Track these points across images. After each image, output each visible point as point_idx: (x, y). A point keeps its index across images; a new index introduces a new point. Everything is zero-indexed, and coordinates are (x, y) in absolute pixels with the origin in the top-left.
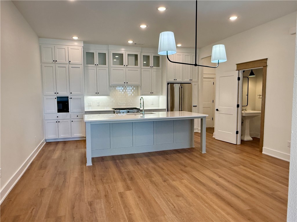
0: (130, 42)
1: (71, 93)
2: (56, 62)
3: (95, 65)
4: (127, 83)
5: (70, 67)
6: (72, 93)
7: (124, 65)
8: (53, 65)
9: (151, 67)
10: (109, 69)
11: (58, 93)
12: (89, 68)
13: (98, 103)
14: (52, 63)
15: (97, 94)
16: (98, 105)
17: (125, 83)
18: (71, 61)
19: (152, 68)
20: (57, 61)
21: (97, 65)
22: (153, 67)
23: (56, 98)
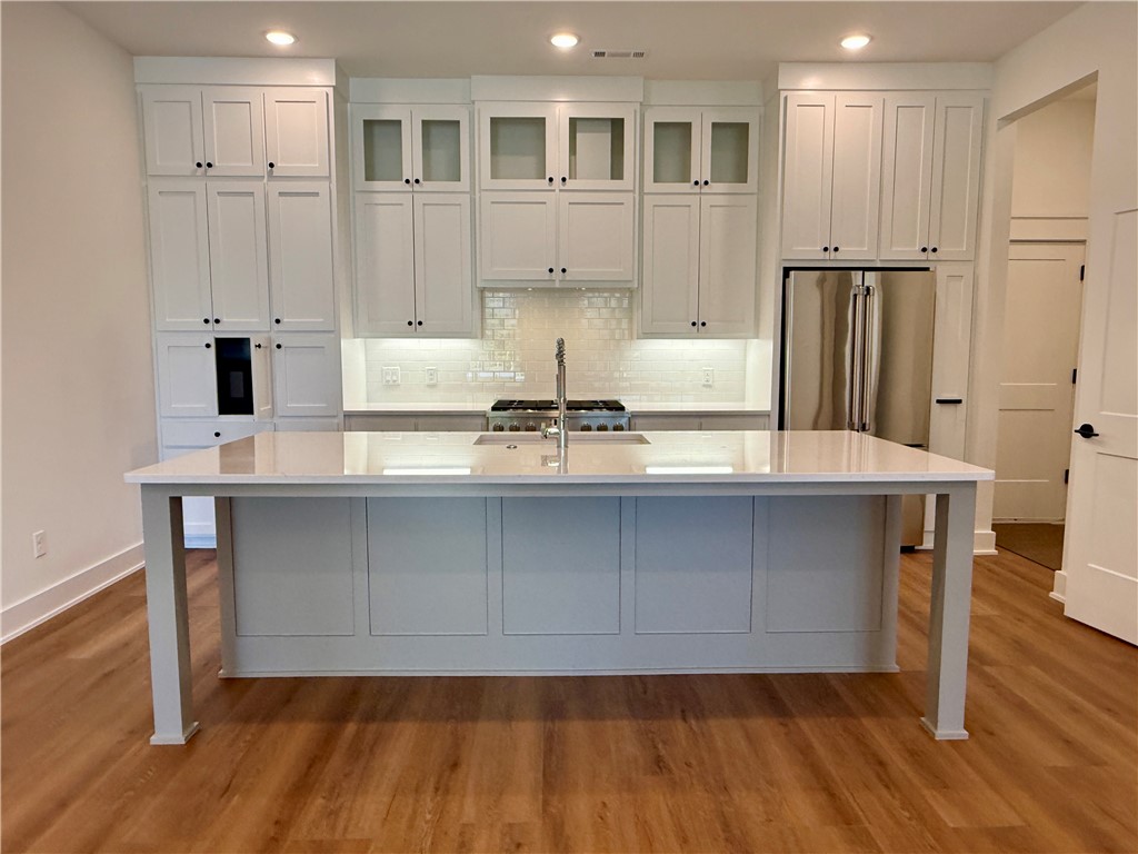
0: (564, 42)
1: (278, 321)
2: (211, 171)
3: (407, 181)
4: (564, 271)
5: (273, 195)
6: (284, 320)
7: (551, 180)
8: (196, 185)
9: (696, 183)
10: (473, 201)
11: (217, 321)
12: (380, 198)
13: (432, 373)
14: (193, 176)
15: (415, 327)
16: (427, 382)
17: (551, 270)
18: (278, 164)
19: (706, 189)
20: (216, 163)
21: (417, 181)
22: (706, 183)
23: (208, 346)
